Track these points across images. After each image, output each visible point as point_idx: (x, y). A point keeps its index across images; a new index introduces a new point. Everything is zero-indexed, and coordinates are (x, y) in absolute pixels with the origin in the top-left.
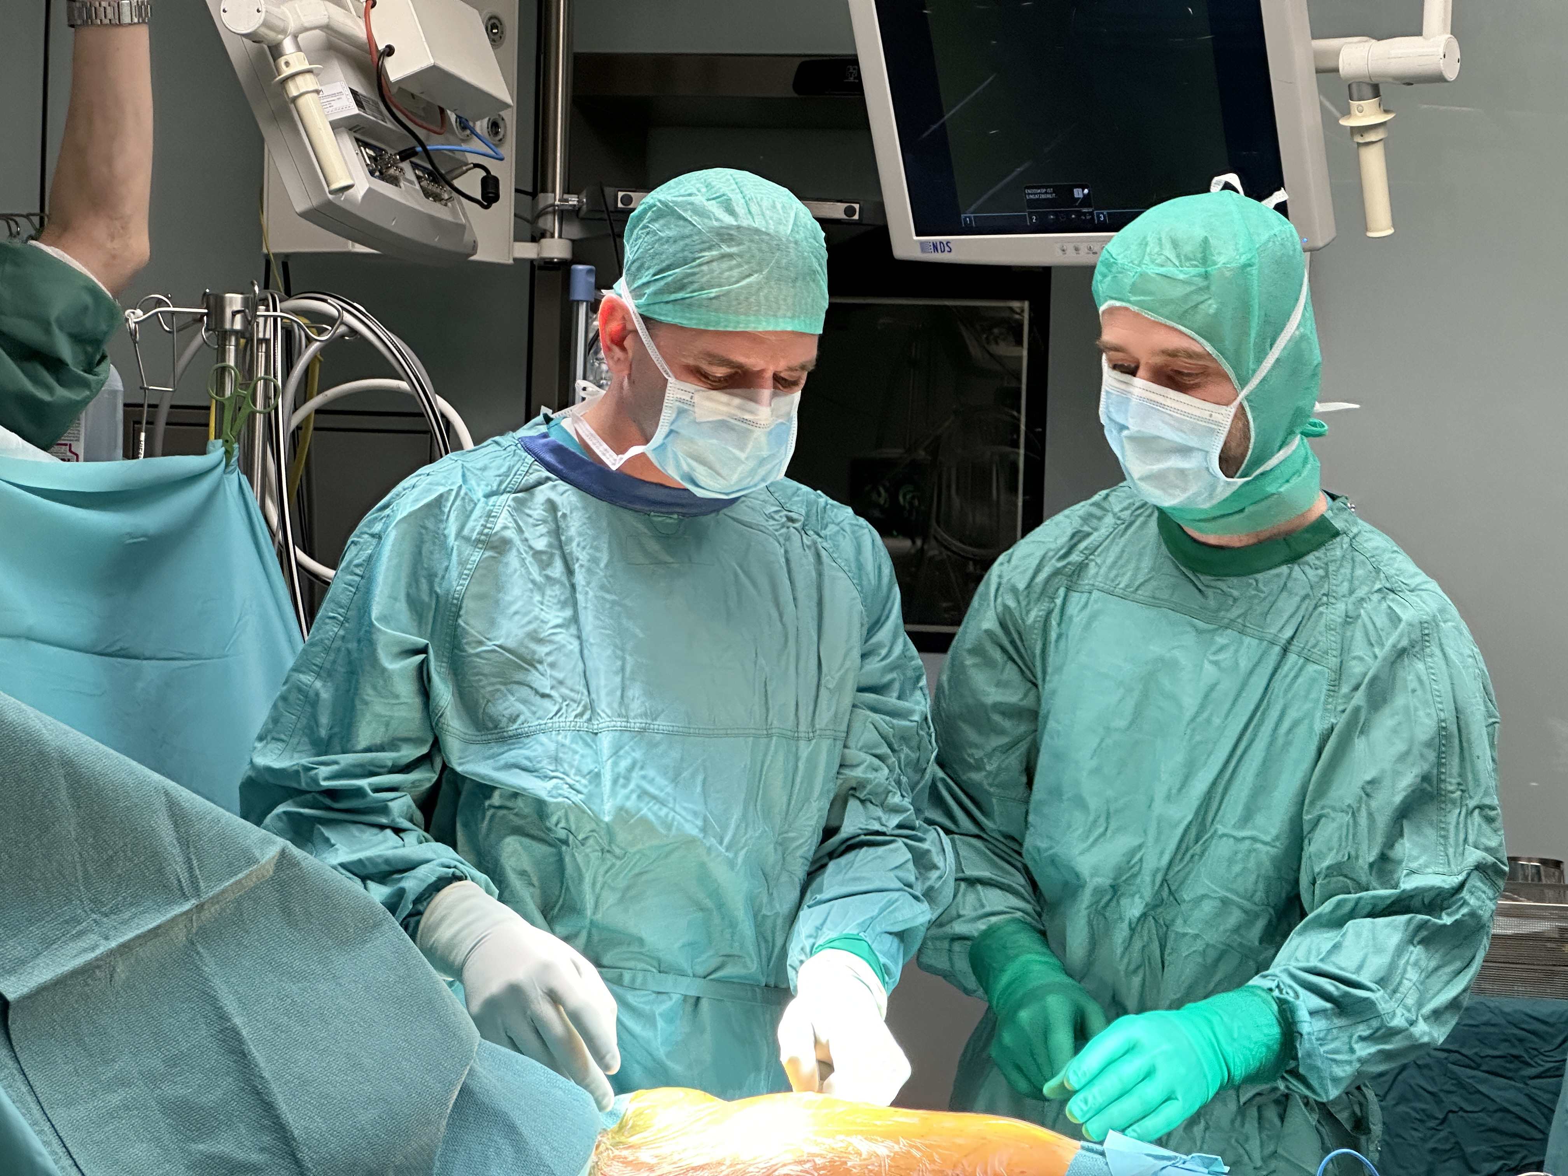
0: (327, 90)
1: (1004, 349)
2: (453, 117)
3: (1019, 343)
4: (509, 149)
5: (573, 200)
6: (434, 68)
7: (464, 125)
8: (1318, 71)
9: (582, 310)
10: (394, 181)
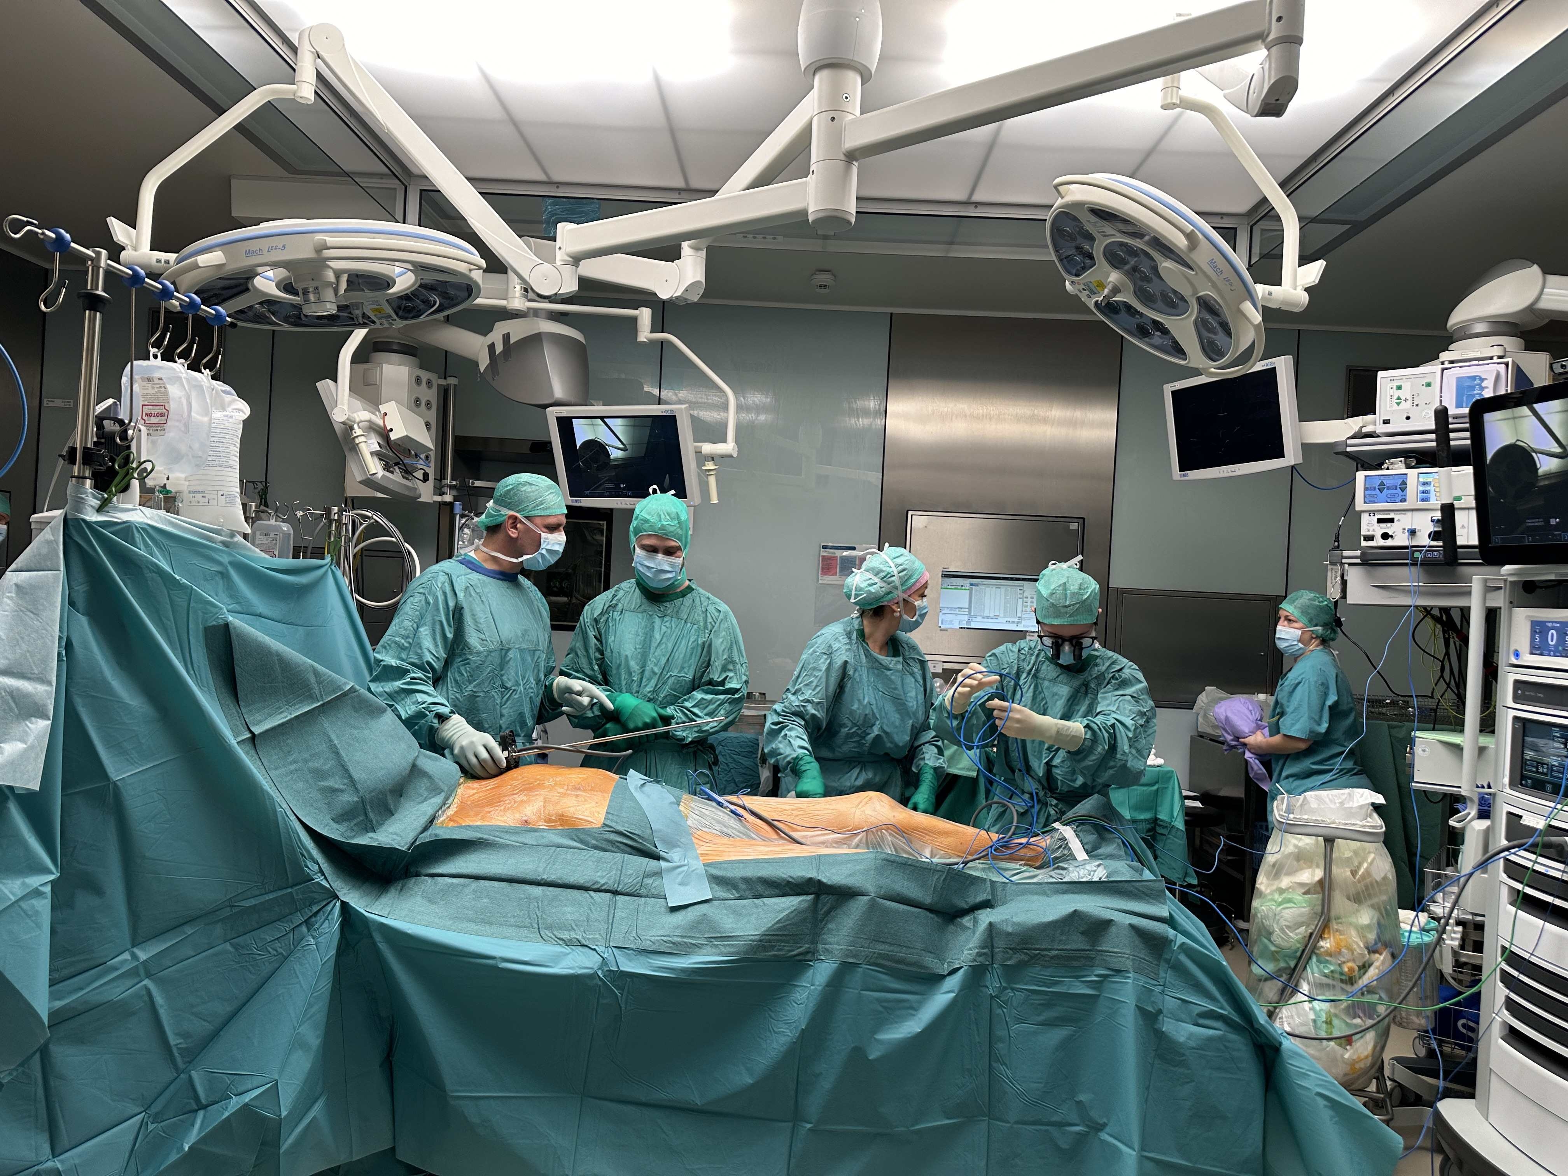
0: (369, 442)
1: (598, 537)
2: (413, 453)
3: (602, 535)
4: (432, 464)
5: (454, 483)
6: (407, 436)
7: (416, 456)
8: (696, 452)
9: (458, 517)
10: (392, 472)
